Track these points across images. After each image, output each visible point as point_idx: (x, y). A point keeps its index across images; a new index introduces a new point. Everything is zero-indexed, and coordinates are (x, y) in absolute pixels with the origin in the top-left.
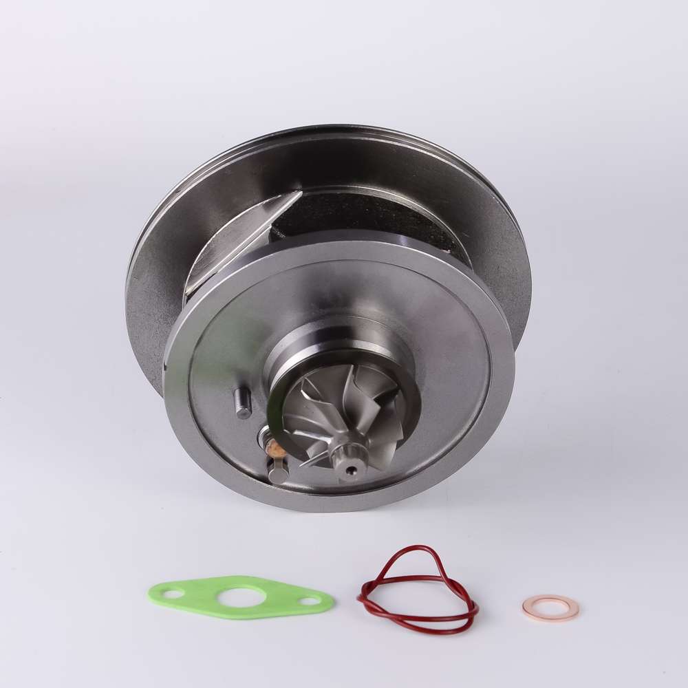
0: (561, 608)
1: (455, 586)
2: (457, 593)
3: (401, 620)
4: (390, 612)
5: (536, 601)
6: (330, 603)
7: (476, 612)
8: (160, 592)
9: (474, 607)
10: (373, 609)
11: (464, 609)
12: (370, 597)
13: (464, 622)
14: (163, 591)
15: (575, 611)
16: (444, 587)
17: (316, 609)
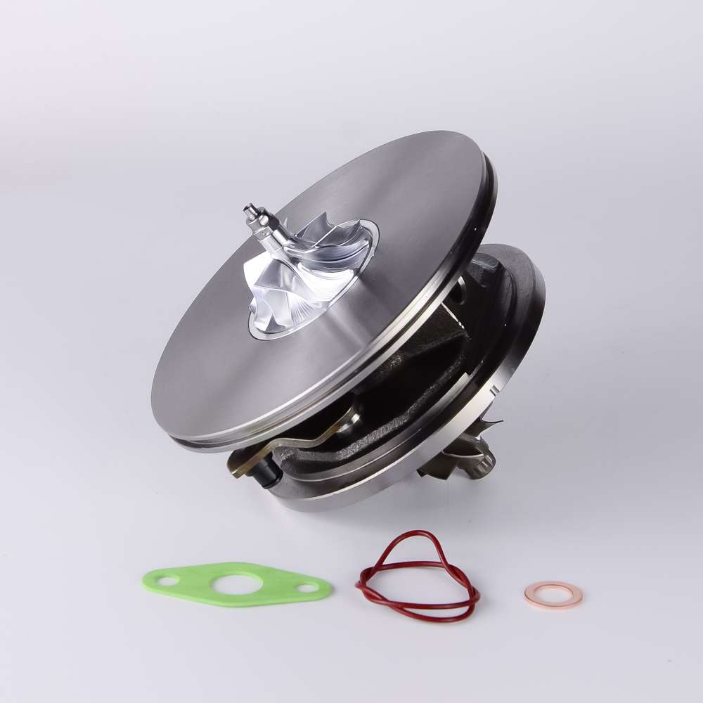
0: (564, 595)
1: (456, 572)
2: (458, 579)
3: (401, 607)
4: (391, 600)
5: (537, 588)
6: (329, 590)
7: (477, 599)
8: (155, 579)
9: (475, 594)
10: (372, 596)
11: (465, 596)
12: (368, 584)
13: (465, 609)
14: (158, 578)
15: (578, 598)
16: (445, 573)
17: (313, 596)
